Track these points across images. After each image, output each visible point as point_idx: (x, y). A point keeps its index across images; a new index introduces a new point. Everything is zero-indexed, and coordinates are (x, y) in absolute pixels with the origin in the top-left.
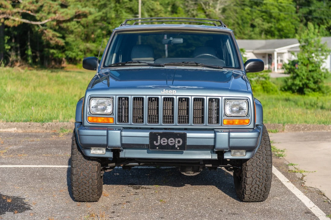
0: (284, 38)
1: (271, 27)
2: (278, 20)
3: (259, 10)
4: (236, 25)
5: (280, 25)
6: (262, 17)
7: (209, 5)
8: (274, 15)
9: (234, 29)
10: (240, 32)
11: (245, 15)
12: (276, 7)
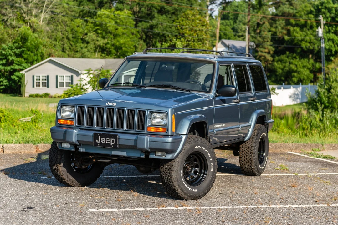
0: (121, 57)
1: (108, 43)
2: (115, 36)
3: (92, 23)
4: (66, 40)
5: (118, 41)
6: (96, 31)
7: (32, 15)
8: (110, 29)
9: (63, 45)
10: (70, 49)
11: (76, 28)
12: (112, 19)
